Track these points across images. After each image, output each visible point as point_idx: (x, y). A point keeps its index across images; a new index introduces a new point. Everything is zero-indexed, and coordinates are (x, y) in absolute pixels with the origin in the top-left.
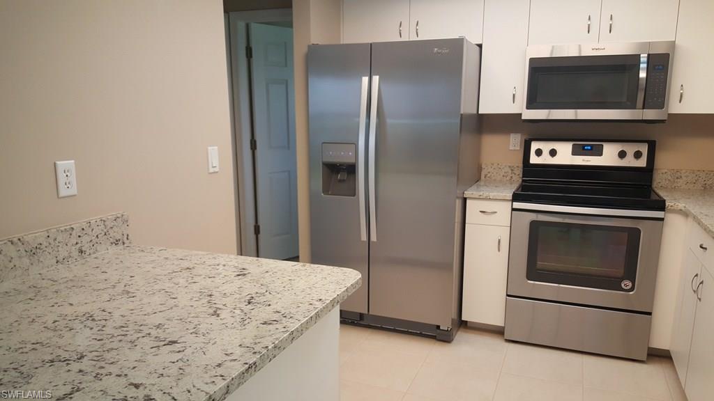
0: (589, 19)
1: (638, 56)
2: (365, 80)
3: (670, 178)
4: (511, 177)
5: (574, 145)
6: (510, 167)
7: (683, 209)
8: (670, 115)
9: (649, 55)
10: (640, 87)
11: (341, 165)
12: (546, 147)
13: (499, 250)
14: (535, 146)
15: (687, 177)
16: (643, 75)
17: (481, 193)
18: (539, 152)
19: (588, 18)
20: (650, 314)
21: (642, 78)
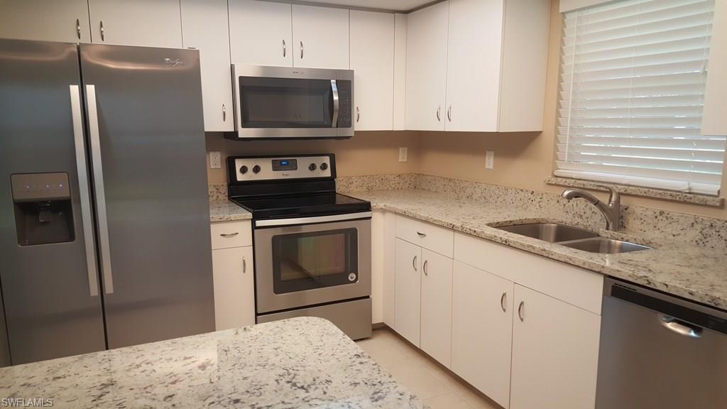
0: (284, 43)
1: (329, 81)
2: (74, 90)
3: (345, 184)
4: (218, 197)
5: (273, 161)
6: (214, 186)
7: (384, 207)
8: (356, 132)
9: (337, 81)
10: (335, 108)
11: (44, 202)
12: (250, 164)
13: (244, 272)
14: (239, 164)
15: (356, 182)
16: (336, 98)
17: (222, 216)
18: (244, 170)
19: (282, 42)
20: (368, 297)
21: (336, 100)
